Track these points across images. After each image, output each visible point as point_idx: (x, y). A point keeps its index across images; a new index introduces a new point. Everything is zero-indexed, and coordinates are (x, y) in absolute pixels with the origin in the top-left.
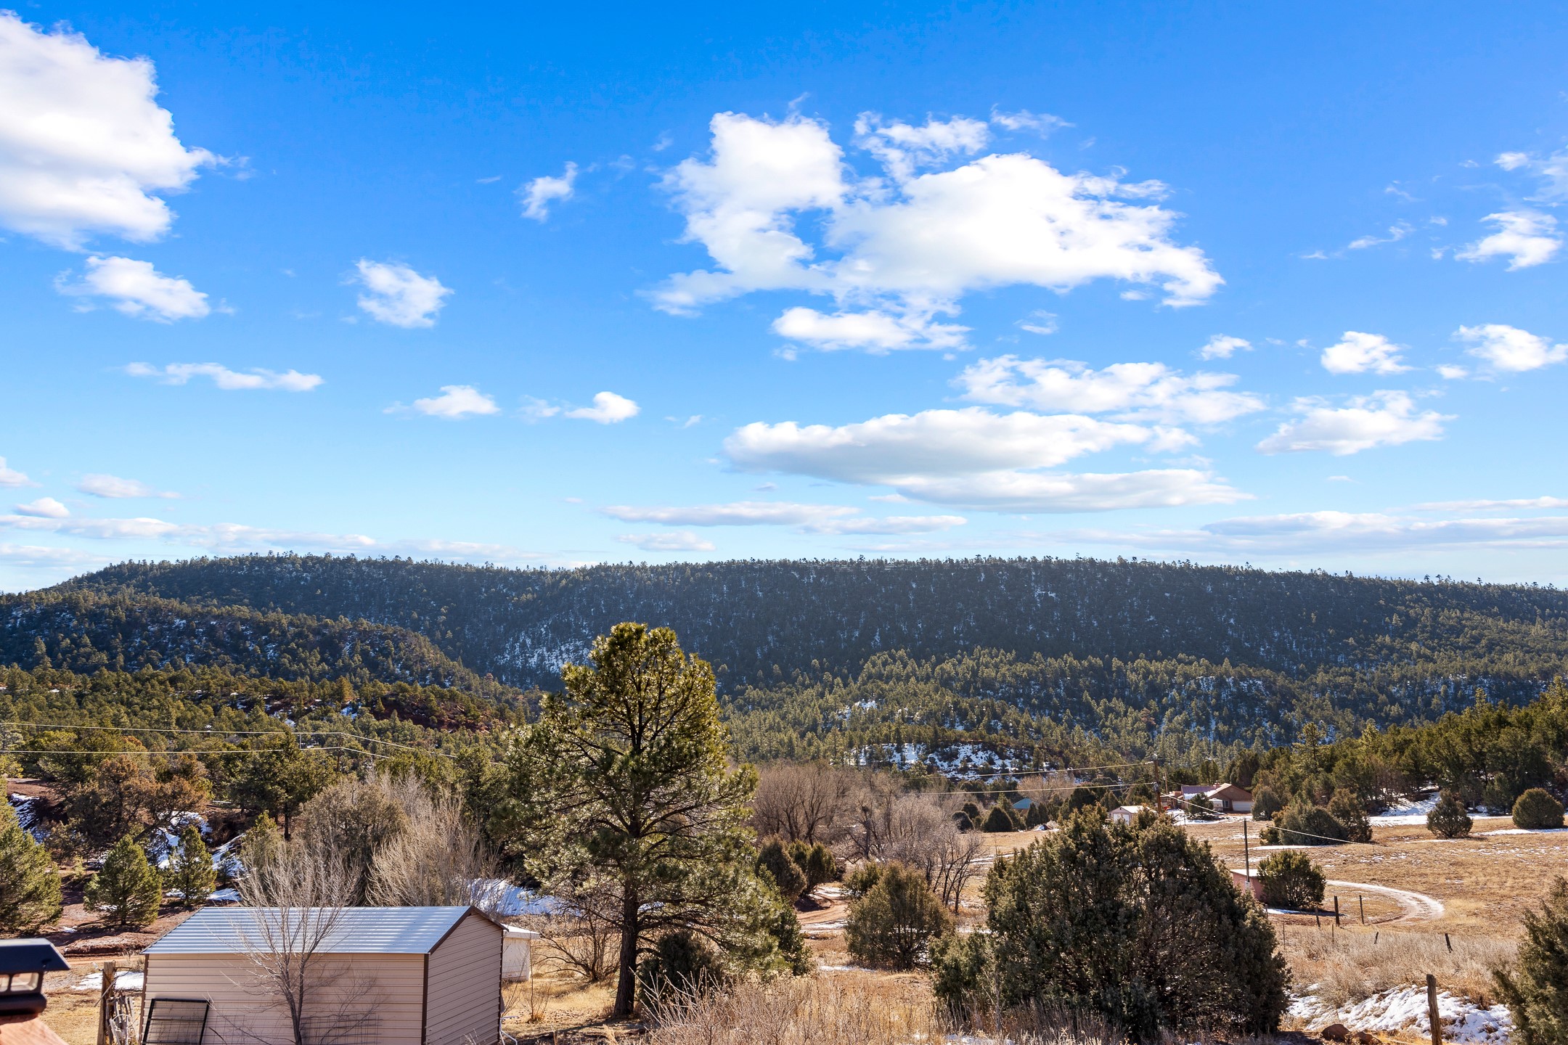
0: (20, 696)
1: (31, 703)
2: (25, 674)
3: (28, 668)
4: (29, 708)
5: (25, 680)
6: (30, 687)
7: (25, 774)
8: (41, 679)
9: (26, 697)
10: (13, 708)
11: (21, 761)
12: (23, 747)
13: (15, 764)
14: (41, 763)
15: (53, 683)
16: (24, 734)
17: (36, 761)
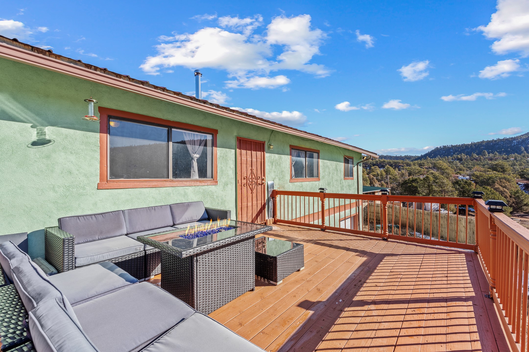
0: (518, 160)
1: (522, 162)
2: (519, 155)
3: (520, 154)
4: (521, 163)
5: (519, 157)
6: (521, 158)
7: (521, 178)
8: (524, 156)
9: (520, 160)
10: (516, 163)
11: (520, 175)
12: (520, 172)
13: (518, 176)
14: (525, 176)
15: (528, 157)
16: (521, 169)
17: (524, 175)
